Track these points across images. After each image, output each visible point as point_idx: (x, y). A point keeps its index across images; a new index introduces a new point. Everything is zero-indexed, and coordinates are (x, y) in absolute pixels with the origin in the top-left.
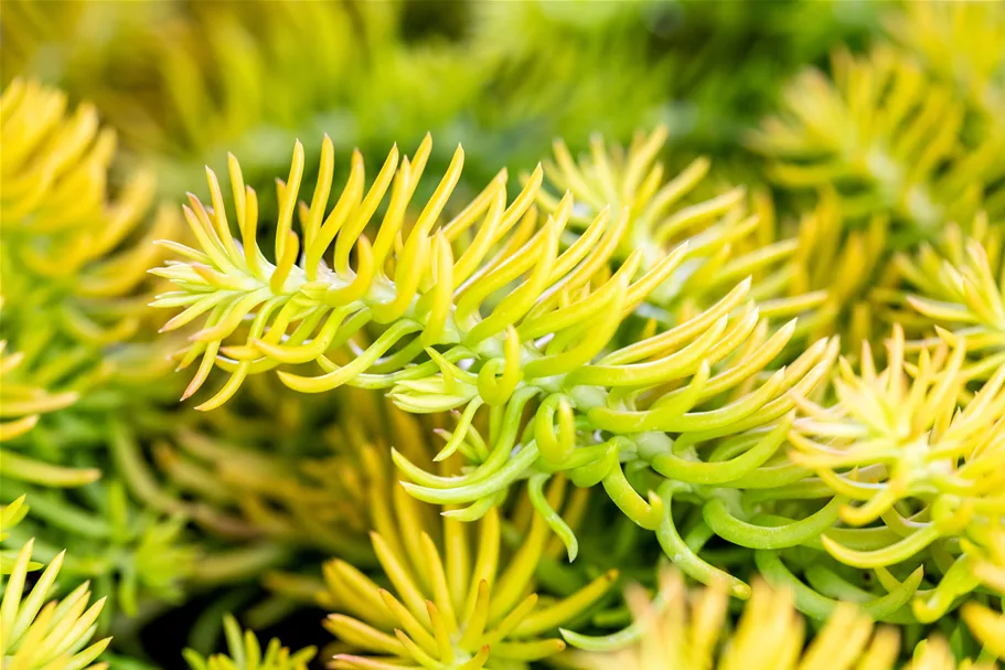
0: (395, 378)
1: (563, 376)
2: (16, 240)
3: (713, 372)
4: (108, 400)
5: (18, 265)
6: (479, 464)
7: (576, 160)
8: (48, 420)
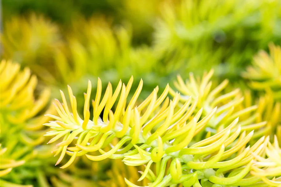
0: (124, 155)
1: (179, 152)
2: (5, 112)
3: (226, 149)
4: (36, 163)
5: (6, 121)
6: (153, 182)
7: (185, 82)
8: (16, 170)
